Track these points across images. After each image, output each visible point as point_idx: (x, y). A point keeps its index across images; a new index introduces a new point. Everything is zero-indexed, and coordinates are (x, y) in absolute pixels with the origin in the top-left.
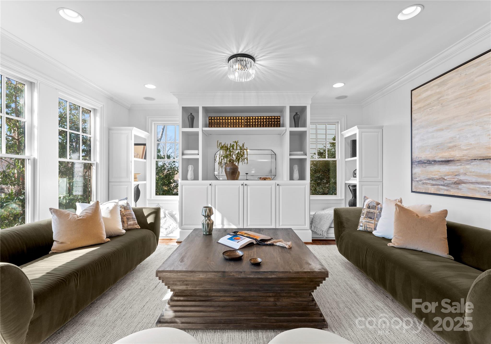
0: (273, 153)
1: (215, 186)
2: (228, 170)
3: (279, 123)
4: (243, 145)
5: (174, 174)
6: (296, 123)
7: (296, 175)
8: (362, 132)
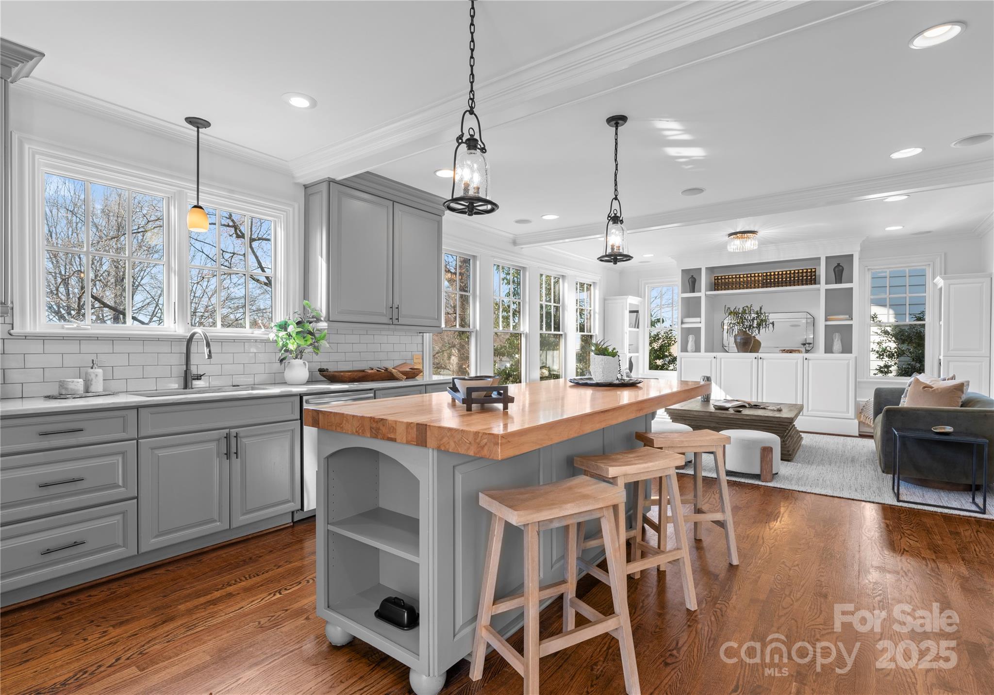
0: (809, 316)
1: (721, 359)
2: (738, 340)
3: (813, 279)
4: (761, 309)
5: (669, 345)
6: (837, 277)
7: (837, 346)
8: (950, 285)
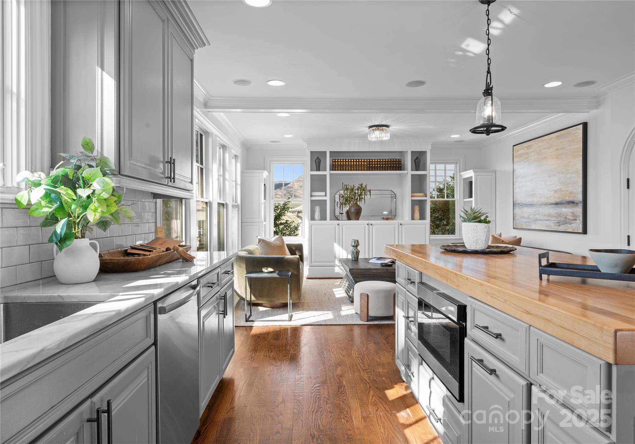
0: (393, 193)
1: (343, 225)
3: (400, 165)
6: (417, 166)
7: (417, 215)
8: (477, 176)
